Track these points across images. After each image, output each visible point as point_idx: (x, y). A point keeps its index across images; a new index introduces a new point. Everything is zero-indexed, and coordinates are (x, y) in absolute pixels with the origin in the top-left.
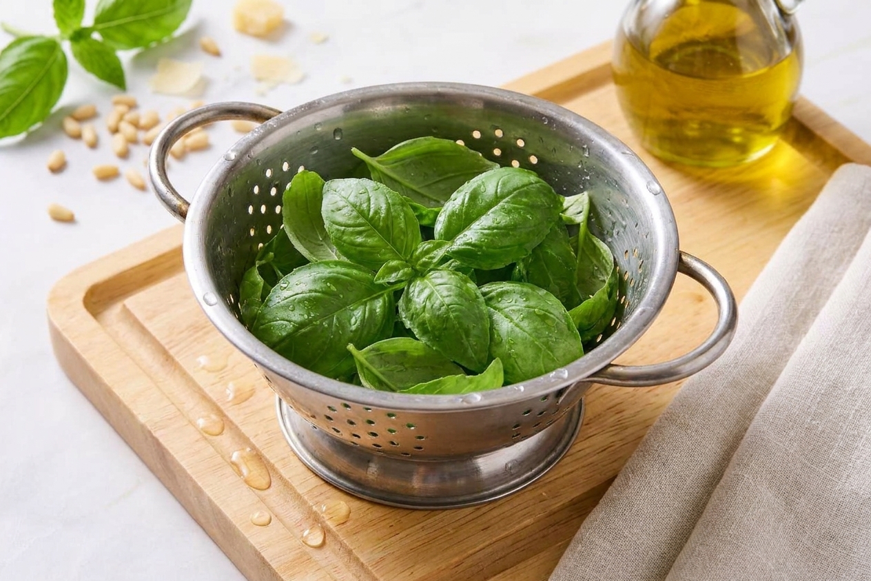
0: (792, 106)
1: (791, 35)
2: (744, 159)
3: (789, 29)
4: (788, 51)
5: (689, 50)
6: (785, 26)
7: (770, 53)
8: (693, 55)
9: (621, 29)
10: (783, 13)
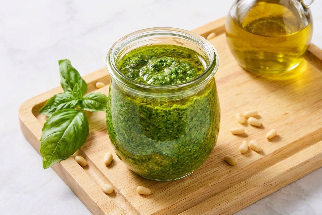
0: (309, 46)
1: (308, 17)
2: (286, 70)
3: (307, 14)
4: (307, 23)
5: (261, 22)
6: (305, 13)
7: (298, 26)
8: (263, 24)
9: (229, 14)
10: (305, 8)
